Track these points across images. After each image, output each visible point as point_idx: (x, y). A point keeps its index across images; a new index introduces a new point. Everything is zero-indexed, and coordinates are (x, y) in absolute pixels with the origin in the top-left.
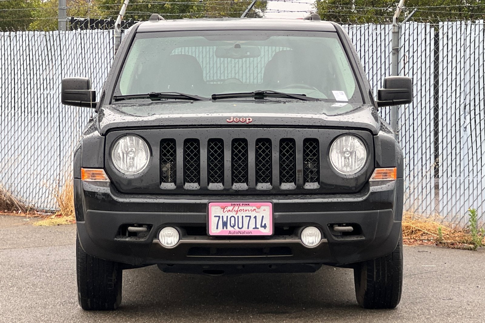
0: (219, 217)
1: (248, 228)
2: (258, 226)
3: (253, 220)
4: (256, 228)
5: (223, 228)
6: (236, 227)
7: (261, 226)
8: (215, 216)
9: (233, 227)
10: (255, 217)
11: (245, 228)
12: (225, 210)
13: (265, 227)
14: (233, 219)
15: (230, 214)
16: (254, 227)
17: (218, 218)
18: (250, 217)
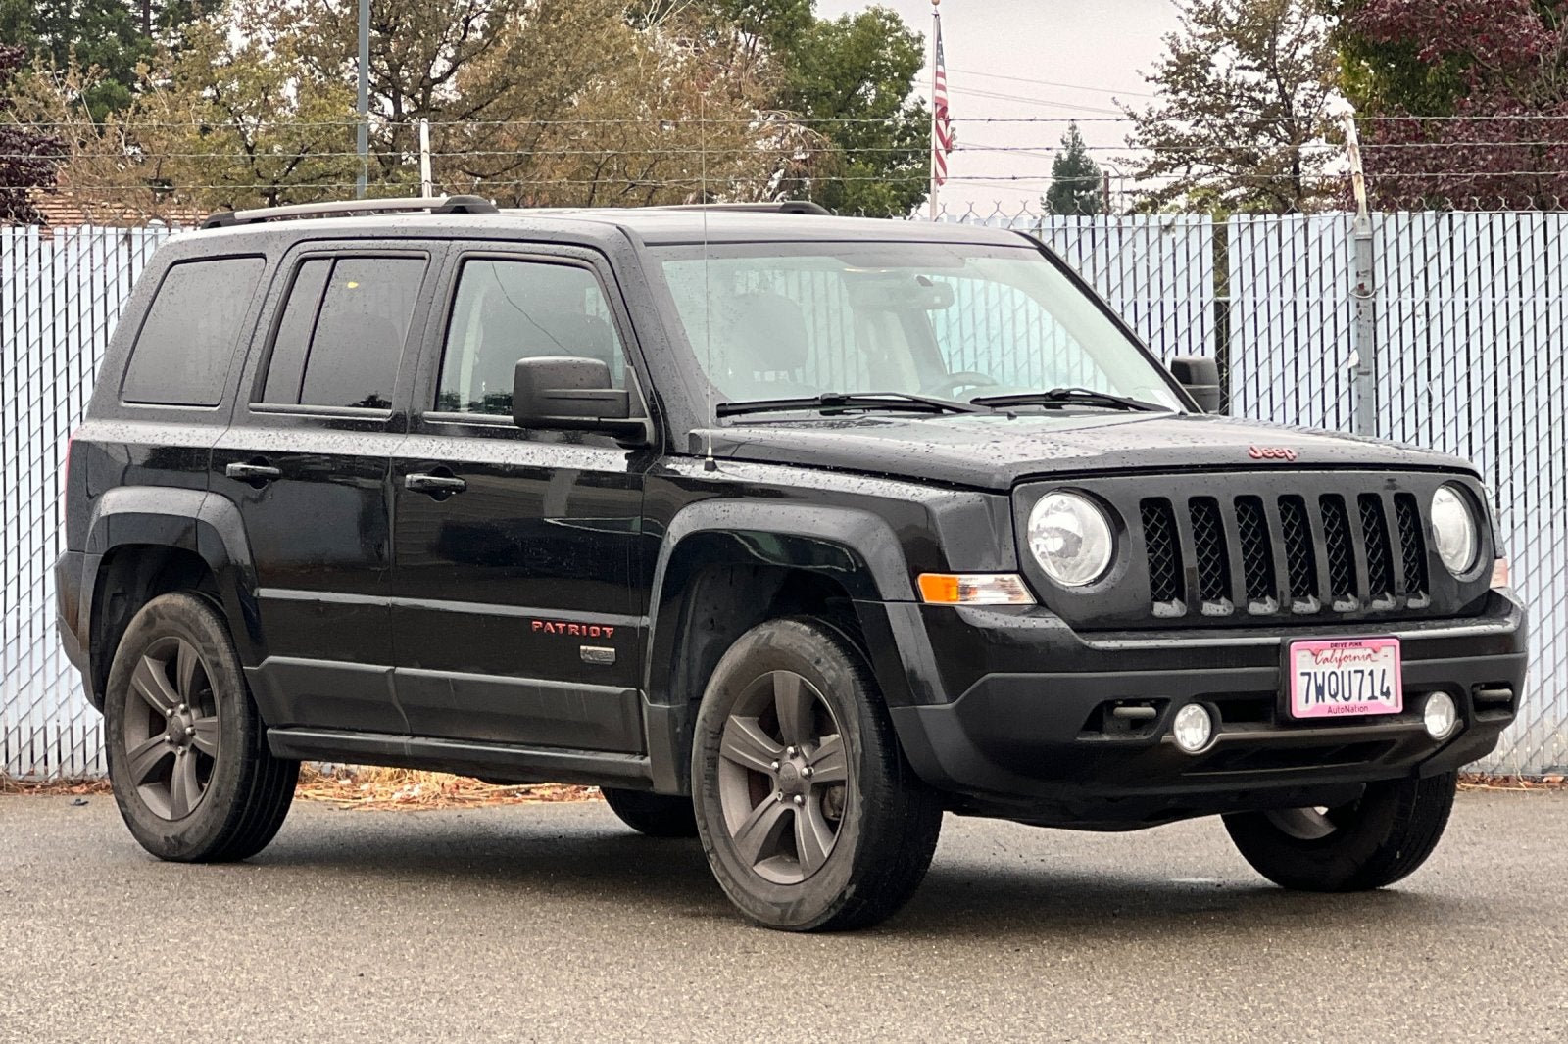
0: (1309, 674)
1: (1360, 699)
2: (1377, 693)
3: (1367, 678)
4: (1373, 698)
5: (1318, 701)
6: (1339, 697)
7: (1382, 694)
8: (1303, 674)
9: (1334, 696)
10: (1371, 673)
11: (1354, 699)
12: (1319, 659)
13: (1387, 694)
14: (1333, 677)
15: (1328, 668)
16: (1370, 695)
17: (1307, 677)
18: (1362, 672)
